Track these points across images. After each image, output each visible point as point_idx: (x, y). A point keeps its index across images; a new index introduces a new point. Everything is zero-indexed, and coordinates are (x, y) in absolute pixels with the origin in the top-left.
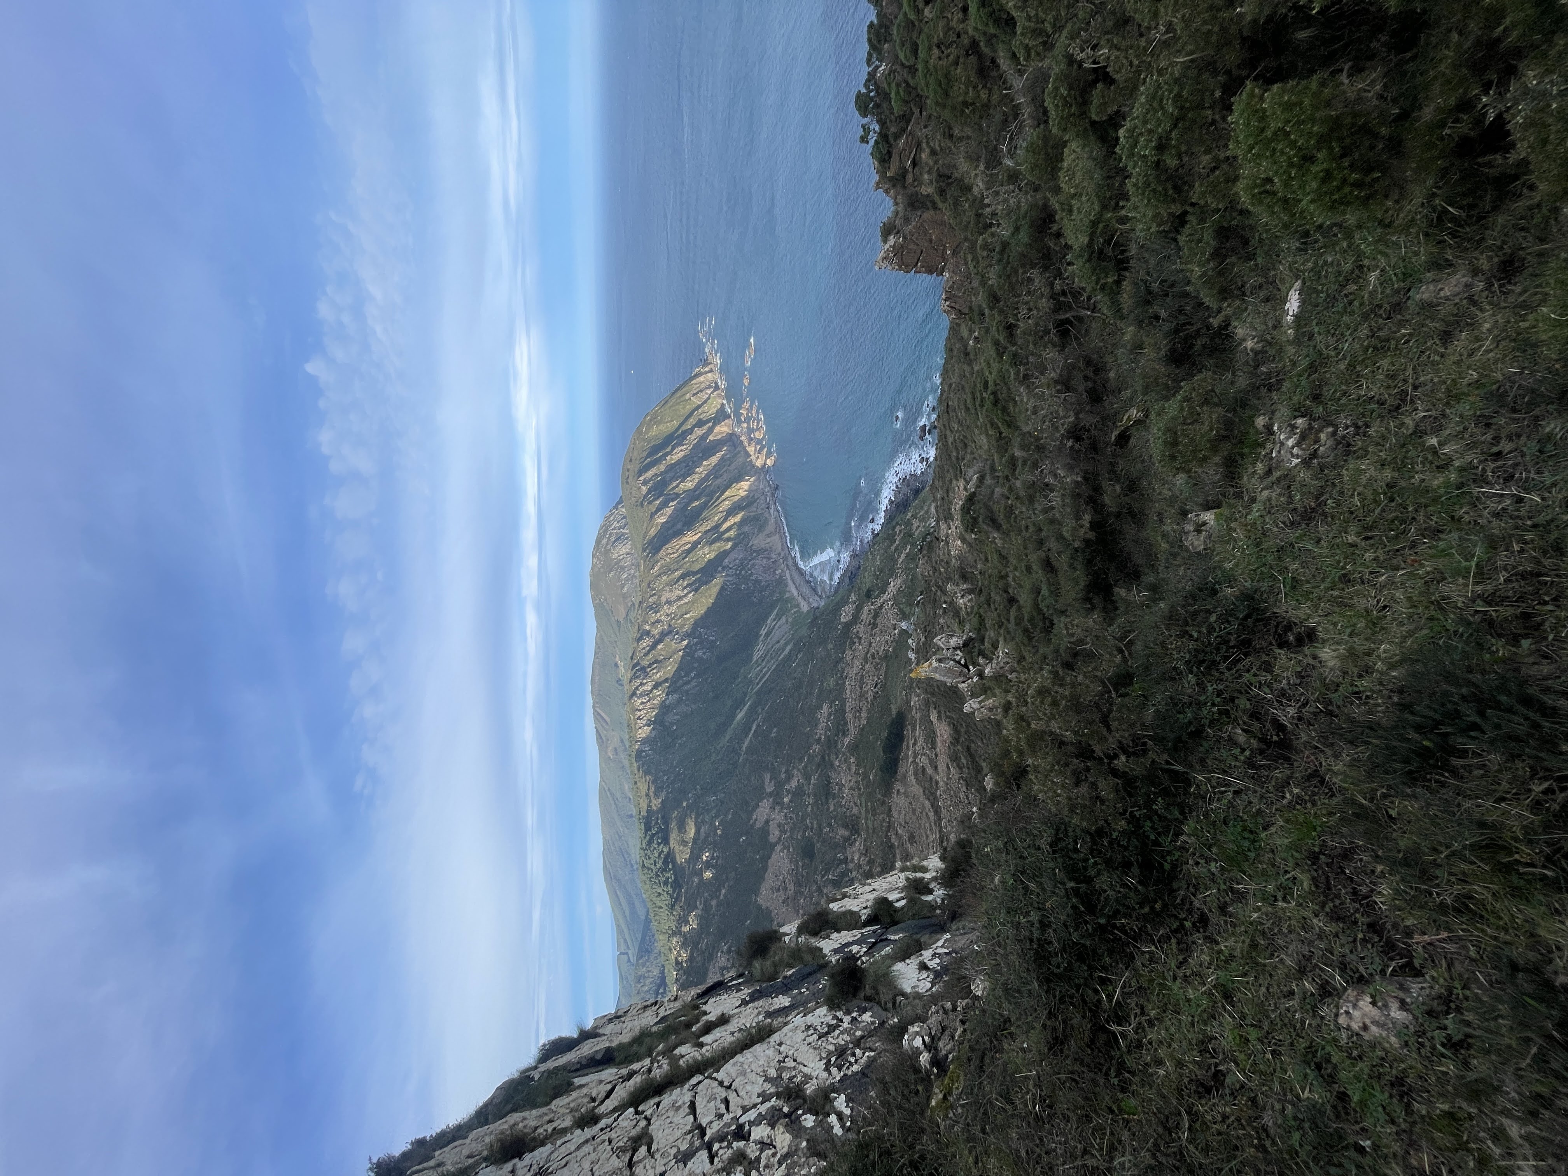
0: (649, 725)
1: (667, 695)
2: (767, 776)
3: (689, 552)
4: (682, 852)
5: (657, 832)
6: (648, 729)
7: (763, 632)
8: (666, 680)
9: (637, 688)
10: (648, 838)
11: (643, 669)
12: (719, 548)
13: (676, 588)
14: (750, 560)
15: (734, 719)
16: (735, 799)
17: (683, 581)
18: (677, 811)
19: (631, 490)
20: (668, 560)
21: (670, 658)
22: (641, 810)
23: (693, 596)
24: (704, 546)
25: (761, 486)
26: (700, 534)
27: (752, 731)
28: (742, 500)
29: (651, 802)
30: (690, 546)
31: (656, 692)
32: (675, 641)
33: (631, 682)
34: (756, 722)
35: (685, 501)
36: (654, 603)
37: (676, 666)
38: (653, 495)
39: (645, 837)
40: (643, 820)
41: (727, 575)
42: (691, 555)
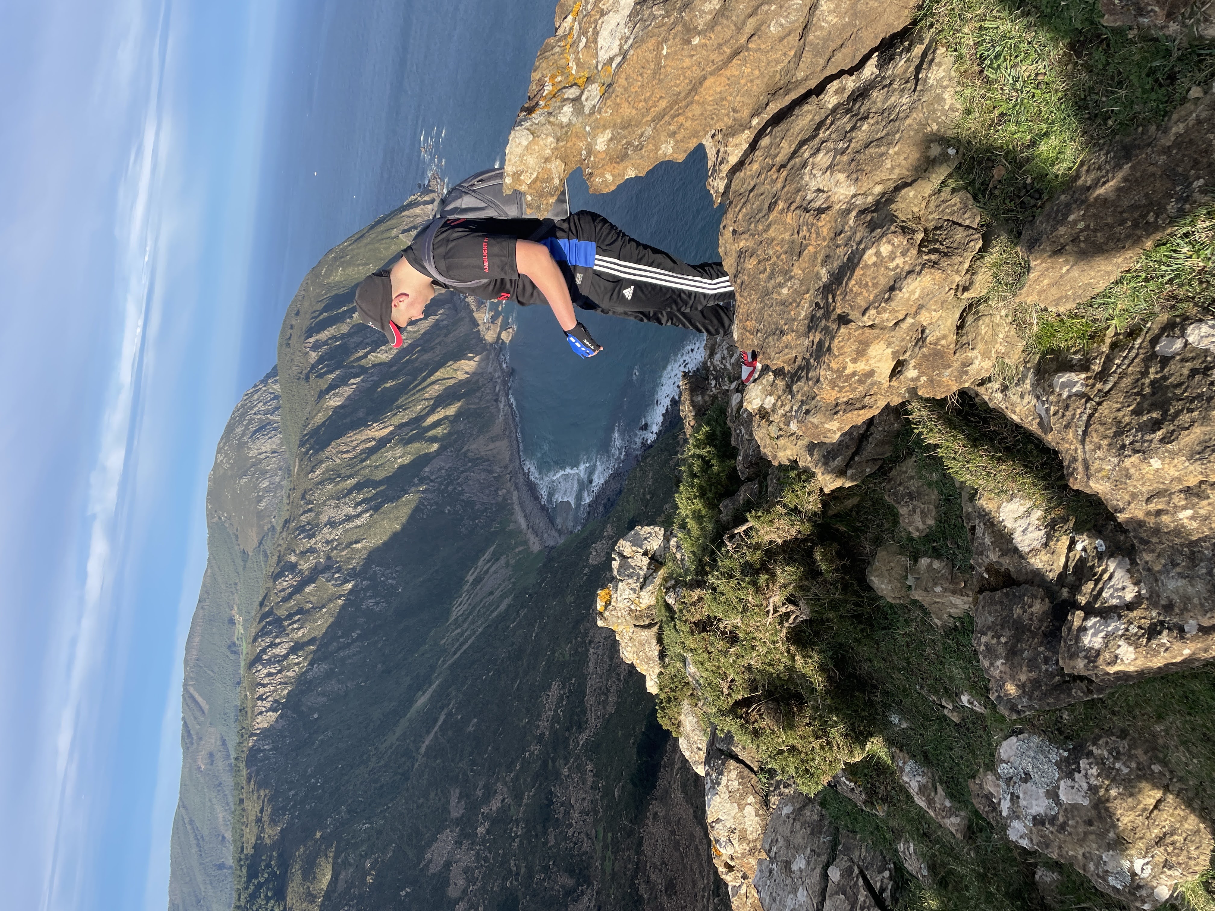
0: (273, 709)
1: (311, 664)
2: (455, 794)
3: (372, 451)
5: (267, 881)
6: (272, 716)
7: (470, 578)
8: (312, 641)
9: (263, 651)
10: (251, 889)
11: (278, 622)
12: (419, 450)
13: (345, 504)
14: (463, 472)
15: (411, 707)
16: (401, 827)
17: (358, 493)
18: (304, 846)
19: (293, 357)
20: (338, 461)
21: (323, 607)
22: (245, 845)
23: (371, 516)
24: (396, 445)
25: (490, 369)
26: (391, 428)
27: (439, 723)
28: (459, 386)
29: (263, 830)
30: (373, 443)
31: (293, 659)
32: (333, 582)
33: (255, 640)
34: (445, 711)
35: (375, 378)
36: (309, 523)
37: (331, 620)
38: (327, 365)
39: (246, 888)
40: (247, 860)
41: (426, 490)
42: (374, 457)
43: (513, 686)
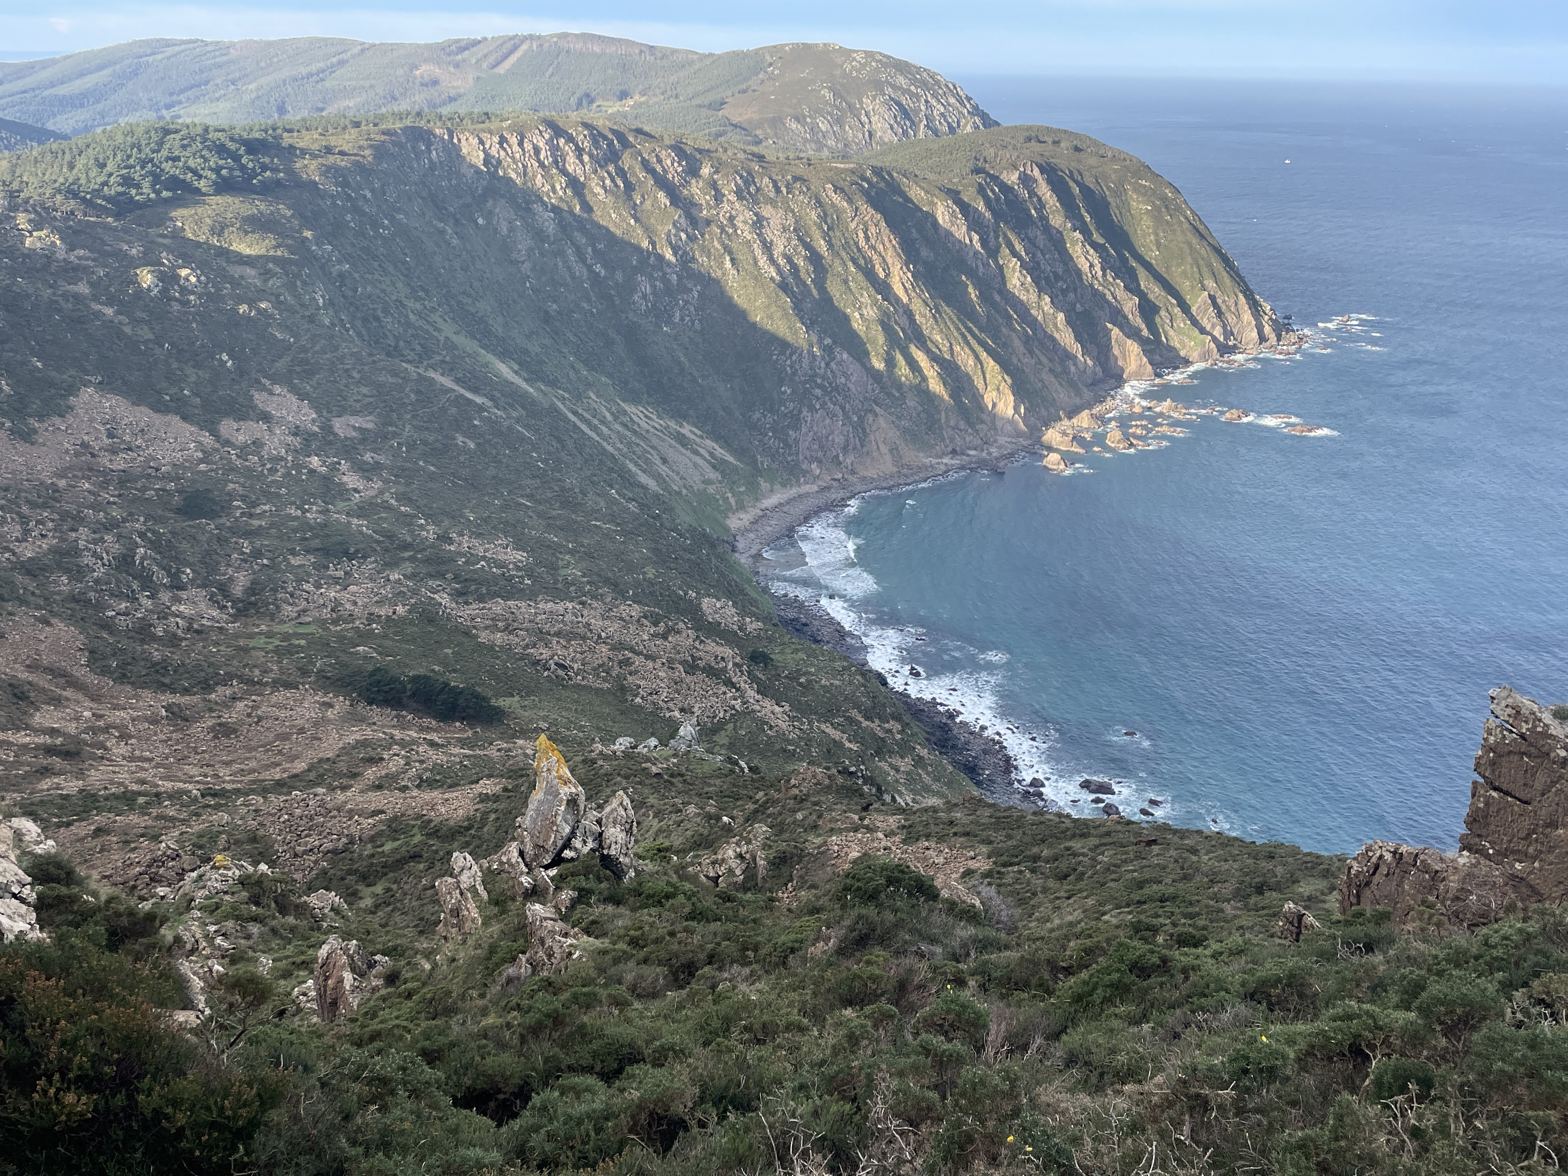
1: (555, 209)
2: (367, 422)
3: (869, 273)
4: (199, 222)
5: (243, 168)
6: (478, 159)
8: (587, 207)
9: (570, 139)
10: (232, 146)
11: (613, 157)
12: (874, 342)
13: (789, 240)
14: (843, 408)
15: (495, 355)
16: (317, 348)
17: (806, 258)
18: (293, 216)
19: (1010, 148)
20: (853, 225)
21: (637, 220)
22: (295, 134)
23: (772, 279)
24: (879, 308)
25: (1002, 440)
26: (905, 300)
27: (469, 395)
28: (974, 395)
29: (314, 156)
30: (882, 275)
31: (560, 182)
32: (673, 231)
33: (586, 125)
34: (489, 403)
35: (981, 270)
36: (758, 190)
37: (618, 233)
38: (998, 199)
39: (232, 139)
40: (274, 138)
41: (814, 357)
42: (860, 277)
43: (522, 496)
